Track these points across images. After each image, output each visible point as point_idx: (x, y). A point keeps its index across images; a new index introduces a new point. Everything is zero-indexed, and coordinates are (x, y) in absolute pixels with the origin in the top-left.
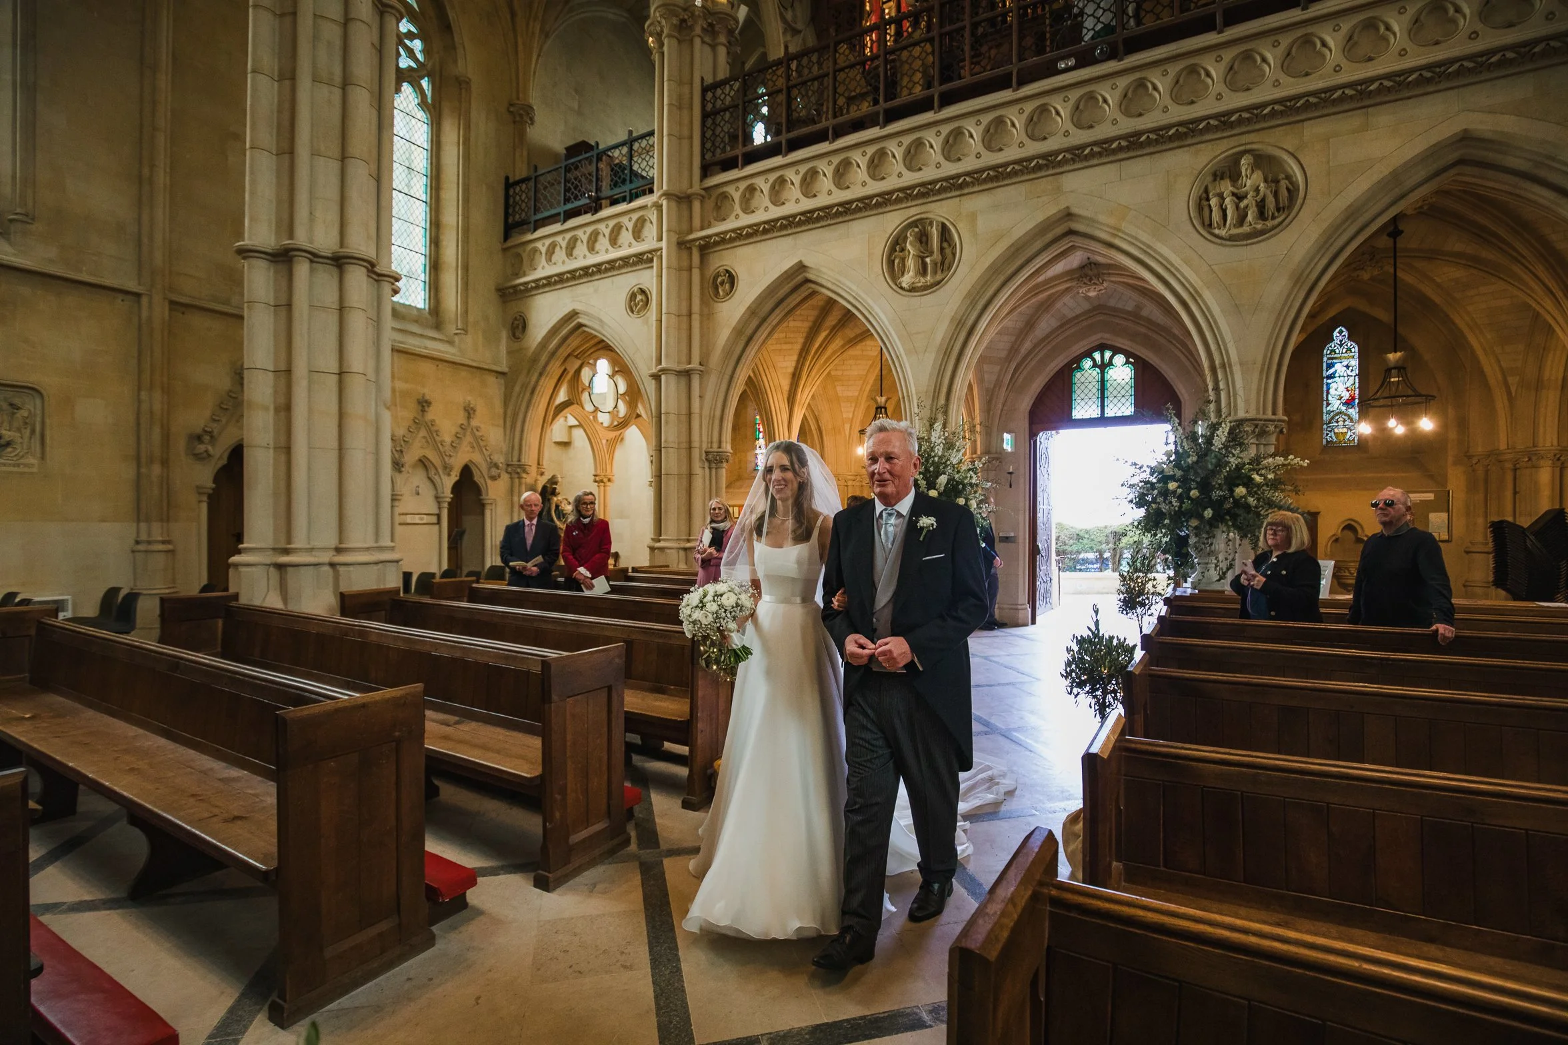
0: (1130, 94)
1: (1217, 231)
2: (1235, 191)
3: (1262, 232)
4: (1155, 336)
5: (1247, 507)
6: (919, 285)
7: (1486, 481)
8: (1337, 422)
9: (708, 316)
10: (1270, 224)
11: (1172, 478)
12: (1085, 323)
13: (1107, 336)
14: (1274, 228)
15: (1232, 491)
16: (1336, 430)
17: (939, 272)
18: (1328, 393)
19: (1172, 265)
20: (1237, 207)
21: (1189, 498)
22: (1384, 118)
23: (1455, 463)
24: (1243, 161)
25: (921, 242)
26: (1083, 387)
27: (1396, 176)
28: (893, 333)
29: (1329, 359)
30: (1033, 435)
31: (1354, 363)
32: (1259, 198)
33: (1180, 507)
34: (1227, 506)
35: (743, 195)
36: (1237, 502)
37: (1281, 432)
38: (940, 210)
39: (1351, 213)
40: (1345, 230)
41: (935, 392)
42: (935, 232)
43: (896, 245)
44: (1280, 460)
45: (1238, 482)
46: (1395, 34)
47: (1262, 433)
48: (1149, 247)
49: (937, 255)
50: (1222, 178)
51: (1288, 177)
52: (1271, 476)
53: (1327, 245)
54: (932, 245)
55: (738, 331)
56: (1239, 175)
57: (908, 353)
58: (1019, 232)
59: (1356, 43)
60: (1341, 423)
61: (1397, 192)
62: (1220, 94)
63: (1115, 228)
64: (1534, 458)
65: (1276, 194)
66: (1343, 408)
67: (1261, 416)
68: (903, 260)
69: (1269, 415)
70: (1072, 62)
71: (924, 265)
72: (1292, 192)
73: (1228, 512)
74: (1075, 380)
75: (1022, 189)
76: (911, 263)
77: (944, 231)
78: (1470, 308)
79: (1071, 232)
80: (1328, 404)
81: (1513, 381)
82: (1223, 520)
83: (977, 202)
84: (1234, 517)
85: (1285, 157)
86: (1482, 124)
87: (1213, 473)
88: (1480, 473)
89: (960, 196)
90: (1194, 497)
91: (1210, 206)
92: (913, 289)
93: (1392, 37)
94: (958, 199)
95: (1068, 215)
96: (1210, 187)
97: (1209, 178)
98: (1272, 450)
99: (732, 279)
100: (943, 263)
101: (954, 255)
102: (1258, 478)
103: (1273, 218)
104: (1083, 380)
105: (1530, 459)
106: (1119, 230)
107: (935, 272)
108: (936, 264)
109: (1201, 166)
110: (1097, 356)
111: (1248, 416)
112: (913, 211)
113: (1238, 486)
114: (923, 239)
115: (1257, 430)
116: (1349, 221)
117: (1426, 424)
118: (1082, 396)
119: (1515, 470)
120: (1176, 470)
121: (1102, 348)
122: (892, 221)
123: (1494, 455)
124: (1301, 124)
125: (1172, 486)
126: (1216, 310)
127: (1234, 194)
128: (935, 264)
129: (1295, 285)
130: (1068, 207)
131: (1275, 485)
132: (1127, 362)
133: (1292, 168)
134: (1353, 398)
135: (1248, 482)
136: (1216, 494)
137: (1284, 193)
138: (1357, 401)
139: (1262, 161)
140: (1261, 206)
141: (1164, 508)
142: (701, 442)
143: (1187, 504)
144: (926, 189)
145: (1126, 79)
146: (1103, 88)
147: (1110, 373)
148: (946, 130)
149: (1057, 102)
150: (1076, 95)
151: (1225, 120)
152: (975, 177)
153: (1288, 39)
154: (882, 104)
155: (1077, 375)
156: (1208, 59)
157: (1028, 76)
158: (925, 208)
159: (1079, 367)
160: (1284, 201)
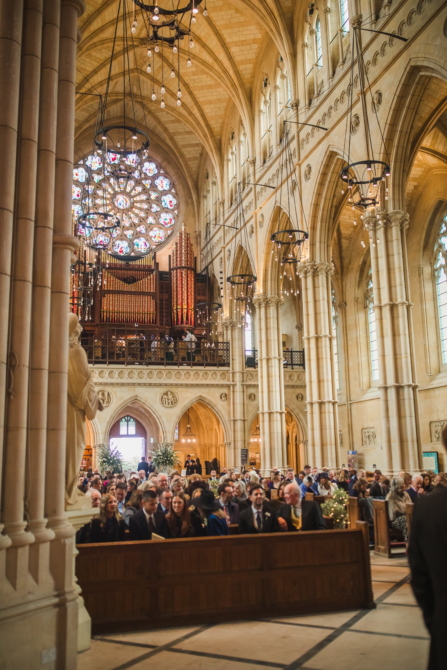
0: (149, 374)
1: (164, 405)
3: (172, 407)
4: (141, 414)
10: (173, 405)
13: (129, 413)
19: (156, 410)
20: (168, 401)
22: (190, 390)
23: (198, 446)
24: (169, 393)
25: (103, 396)
26: (123, 426)
27: (191, 401)
30: (109, 439)
32: (171, 400)
37: (174, 445)
38: (108, 389)
39: (185, 406)
42: (106, 394)
48: (152, 406)
50: (165, 395)
51: (176, 397)
53: (182, 411)
54: (105, 397)
59: (186, 376)
61: (191, 403)
62: (165, 379)
63: (146, 401)
70: (138, 364)
71: (103, 401)
72: (177, 400)
75: (127, 388)
77: (109, 394)
79: (136, 399)
81: (208, 428)
83: (117, 389)
85: (176, 393)
86: (203, 395)
91: (163, 400)
93: (191, 377)
94: (113, 388)
95: (136, 396)
96: (163, 396)
97: (163, 394)
100: (108, 402)
101: (110, 400)
105: (211, 446)
109: (162, 392)
110: (127, 418)
112: (101, 388)
114: (103, 394)
117: (194, 441)
118: (122, 428)
119: (209, 448)
121: (128, 416)
123: (205, 444)
124: (179, 389)
125: (162, 457)
126: (164, 421)
127: (167, 399)
128: (106, 402)
129: (177, 417)
130: (137, 394)
131: (176, 457)
132: (134, 421)
133: (176, 395)
137: (175, 400)
139: (171, 393)
140: (172, 402)
144: (106, 384)
145: (148, 371)
146: (144, 371)
147: (129, 423)
148: (110, 370)
149: (134, 371)
150: (139, 371)
151: (166, 385)
152: (118, 384)
153: (176, 371)
154: (94, 359)
155: (121, 423)
156: (163, 371)
157: (129, 364)
158: (104, 388)
159: (122, 421)
160: (175, 402)
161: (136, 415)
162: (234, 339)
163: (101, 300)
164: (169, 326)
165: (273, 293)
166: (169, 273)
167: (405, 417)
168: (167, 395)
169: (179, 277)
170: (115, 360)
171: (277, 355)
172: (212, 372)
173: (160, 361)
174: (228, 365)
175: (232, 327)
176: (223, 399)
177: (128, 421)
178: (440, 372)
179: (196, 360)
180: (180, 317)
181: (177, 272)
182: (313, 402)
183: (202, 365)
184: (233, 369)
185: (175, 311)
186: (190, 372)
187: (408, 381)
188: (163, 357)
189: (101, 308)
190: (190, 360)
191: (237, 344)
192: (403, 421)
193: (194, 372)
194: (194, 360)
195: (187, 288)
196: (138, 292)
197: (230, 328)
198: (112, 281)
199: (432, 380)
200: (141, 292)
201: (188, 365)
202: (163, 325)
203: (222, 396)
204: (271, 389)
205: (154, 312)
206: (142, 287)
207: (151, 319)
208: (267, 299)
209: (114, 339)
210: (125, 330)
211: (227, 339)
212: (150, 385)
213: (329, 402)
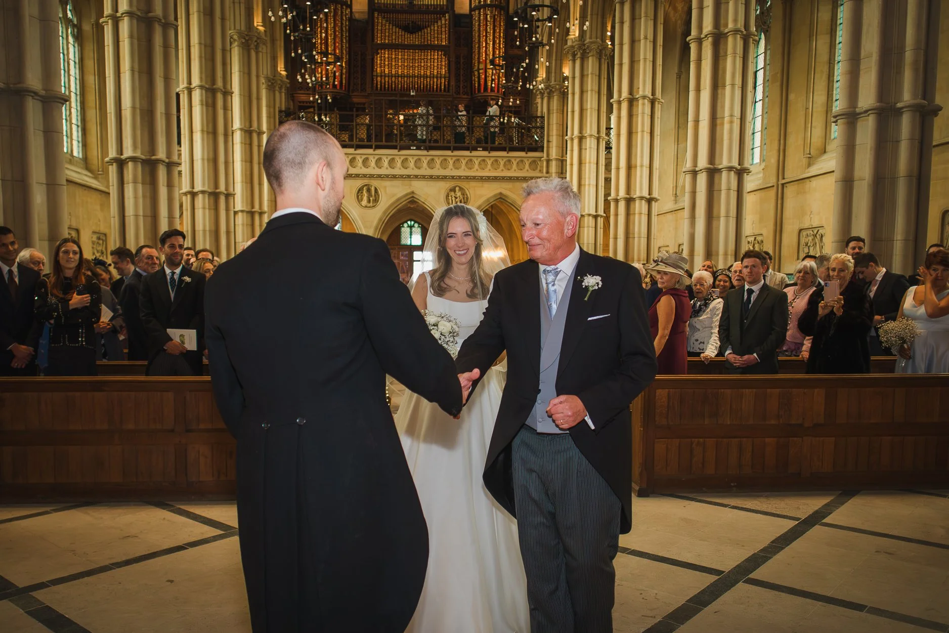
0: (430, 162)
6: (368, 206)
12: (406, 212)
13: (413, 217)
20: (456, 200)
22: (486, 185)
24: (456, 188)
25: (368, 192)
26: (404, 233)
27: (488, 200)
28: (358, 220)
32: (461, 199)
38: (375, 183)
42: (373, 190)
43: (360, 190)
49: (373, 198)
50: (452, 191)
51: (467, 195)
54: (372, 194)
57: (364, 227)
58: (400, 194)
59: (481, 166)
61: (488, 203)
62: (452, 170)
65: (464, 198)
68: (362, 196)
70: (415, 148)
71: (369, 200)
72: (467, 198)
74: (402, 231)
75: (400, 182)
76: (365, 198)
77: (376, 189)
79: (413, 197)
83: (387, 183)
85: (466, 188)
86: (505, 192)
91: (450, 198)
92: (366, 207)
93: (487, 167)
94: (380, 181)
95: (413, 193)
96: (450, 193)
97: (449, 191)
100: (375, 200)
101: (379, 198)
104: (404, 231)
107: (373, 203)
109: (447, 188)
110: (409, 222)
112: (366, 182)
114: (369, 190)
118: (405, 236)
121: (411, 220)
122: (359, 183)
124: (471, 183)
127: (455, 197)
128: (373, 200)
130: (413, 190)
132: (419, 227)
137: (465, 199)
139: (461, 189)
140: (461, 201)
144: (372, 176)
145: (429, 158)
146: (423, 158)
147: (413, 229)
148: (377, 157)
149: (410, 158)
150: (416, 158)
151: (453, 177)
152: (387, 176)
153: (467, 159)
154: (355, 142)
155: (403, 229)
156: (449, 159)
157: (402, 148)
158: (369, 181)
159: (403, 226)
160: (466, 201)
162: (551, 112)
163: (373, 60)
164: (468, 95)
165: (594, 35)
166: (469, 17)
167: (719, 217)
168: (455, 191)
169: (482, 21)
170: (384, 143)
171: (595, 133)
172: (518, 160)
173: (446, 144)
174: (541, 149)
175: (549, 93)
177: (411, 227)
178: (825, 152)
179: (497, 143)
180: (482, 82)
181: (479, 13)
182: (619, 198)
183: (504, 149)
184: (548, 155)
185: (476, 73)
186: (487, 160)
187: (730, 159)
188: (449, 138)
189: (373, 71)
190: (486, 143)
191: (555, 119)
192: (715, 223)
193: (492, 159)
194: (493, 142)
195: (494, 37)
196: (425, 45)
197: (546, 95)
198: (387, 31)
199: (809, 165)
200: (428, 45)
201: (485, 149)
202: (459, 93)
204: (583, 183)
205: (447, 75)
206: (429, 38)
207: (443, 85)
208: (584, 45)
209: (391, 114)
210: (396, 100)
211: (542, 112)
212: (431, 177)
213: (642, 198)
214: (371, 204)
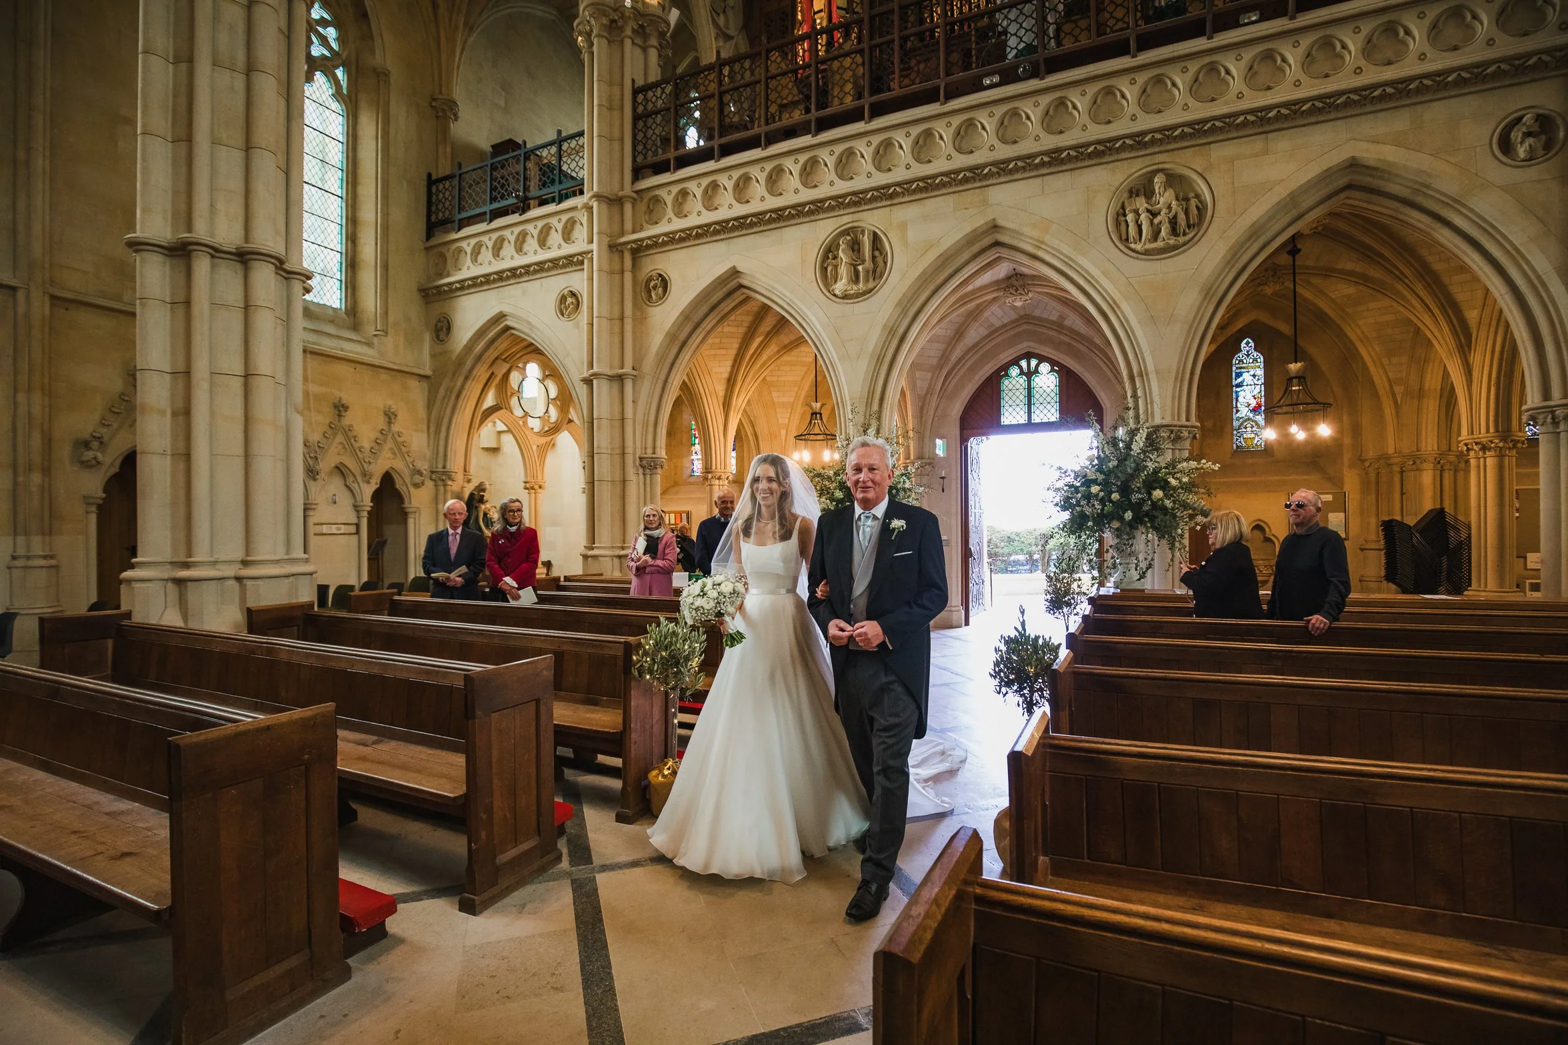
0: (1051, 112)
1: (1133, 246)
2: (1150, 207)
3: (1175, 248)
4: (1076, 344)
5: (1164, 509)
6: (852, 292)
7: (1377, 483)
8: (1246, 428)
9: (641, 320)
10: (1182, 239)
11: (1095, 482)
12: (1013, 332)
13: (1031, 344)
14: (1184, 244)
15: (1150, 494)
16: (1245, 436)
17: (871, 280)
18: (1237, 400)
19: (1093, 277)
20: (1152, 223)
21: (1111, 501)
22: (1282, 143)
23: (1350, 467)
24: (1156, 180)
25: (853, 251)
26: (1011, 394)
27: (1293, 198)
28: (827, 340)
29: (1237, 368)
30: (964, 440)
31: (1260, 372)
32: (1171, 216)
33: (1102, 510)
34: (1146, 508)
35: (676, 199)
36: (1154, 504)
37: (1195, 437)
38: (872, 219)
39: (1254, 232)
40: (1248, 248)
41: (868, 399)
42: (866, 241)
43: (829, 252)
44: (1193, 464)
45: (1155, 485)
46: (1290, 66)
47: (1178, 439)
48: (1071, 259)
49: (868, 264)
50: (1137, 195)
51: (1197, 196)
52: (1185, 479)
53: (1233, 261)
54: (863, 254)
55: (671, 336)
56: (1153, 192)
57: (841, 359)
58: (947, 242)
59: (1256, 73)
60: (1249, 429)
61: (1295, 213)
62: (1134, 115)
63: (1039, 241)
64: (1418, 462)
65: (1187, 212)
66: (1251, 415)
67: (1176, 423)
68: (836, 267)
69: (1183, 422)
70: (996, 79)
71: (857, 273)
72: (1201, 210)
73: (1147, 514)
74: (1003, 387)
75: (951, 199)
76: (843, 270)
77: (875, 238)
78: (1360, 323)
79: (997, 244)
80: (1238, 411)
81: (1399, 390)
82: (1142, 522)
83: (906, 212)
84: (1152, 519)
85: (1194, 176)
87: (1132, 477)
88: (1373, 477)
89: (890, 205)
90: (1115, 500)
91: (1126, 221)
92: (845, 297)
93: (1287, 68)
94: (889, 208)
95: (995, 227)
96: (1126, 204)
97: (1126, 195)
98: (1186, 454)
99: (665, 283)
100: (874, 271)
101: (885, 263)
102: (1173, 482)
103: (1185, 234)
104: (1010, 387)
105: (1414, 463)
106: (1043, 242)
108: (868, 272)
109: (1118, 184)
110: (1024, 364)
111: (1165, 422)
112: (846, 219)
113: (1155, 489)
114: (855, 246)
115: (1172, 436)
116: (1254, 238)
117: (1324, 430)
118: (1010, 402)
119: (1402, 472)
120: (1098, 474)
121: (1028, 356)
122: (824, 229)
123: (1384, 457)
124: (1207, 147)
125: (1095, 489)
126: (1133, 321)
127: (1148, 211)
129: (1205, 298)
130: (994, 220)
131: (1189, 488)
132: (1052, 370)
133: (1199, 186)
134: (1259, 406)
135: (1165, 486)
136: (1135, 497)
137: (1194, 211)
138: (1263, 408)
139: (1173, 180)
140: (1173, 222)
141: (1088, 511)
142: (635, 449)
143: (1109, 507)
144: (859, 199)
145: (1047, 97)
146: (1026, 105)
147: (1036, 380)
148: (877, 140)
149: (982, 116)
150: (1001, 111)
151: (1139, 140)
152: (906, 187)
153: (1195, 65)
155: (1005, 382)
156: (1123, 82)
157: (953, 93)
158: (856, 216)
159: (1007, 375)
160: (1194, 218)
161: (1057, 345)
168: (1149, 194)
173: (1109, 40)
176: (1522, 152)
186: (1285, 45)
193: (1307, 41)
201: (1270, 11)
203: (1516, 135)
212: (1055, 158)
214: (861, 286)
